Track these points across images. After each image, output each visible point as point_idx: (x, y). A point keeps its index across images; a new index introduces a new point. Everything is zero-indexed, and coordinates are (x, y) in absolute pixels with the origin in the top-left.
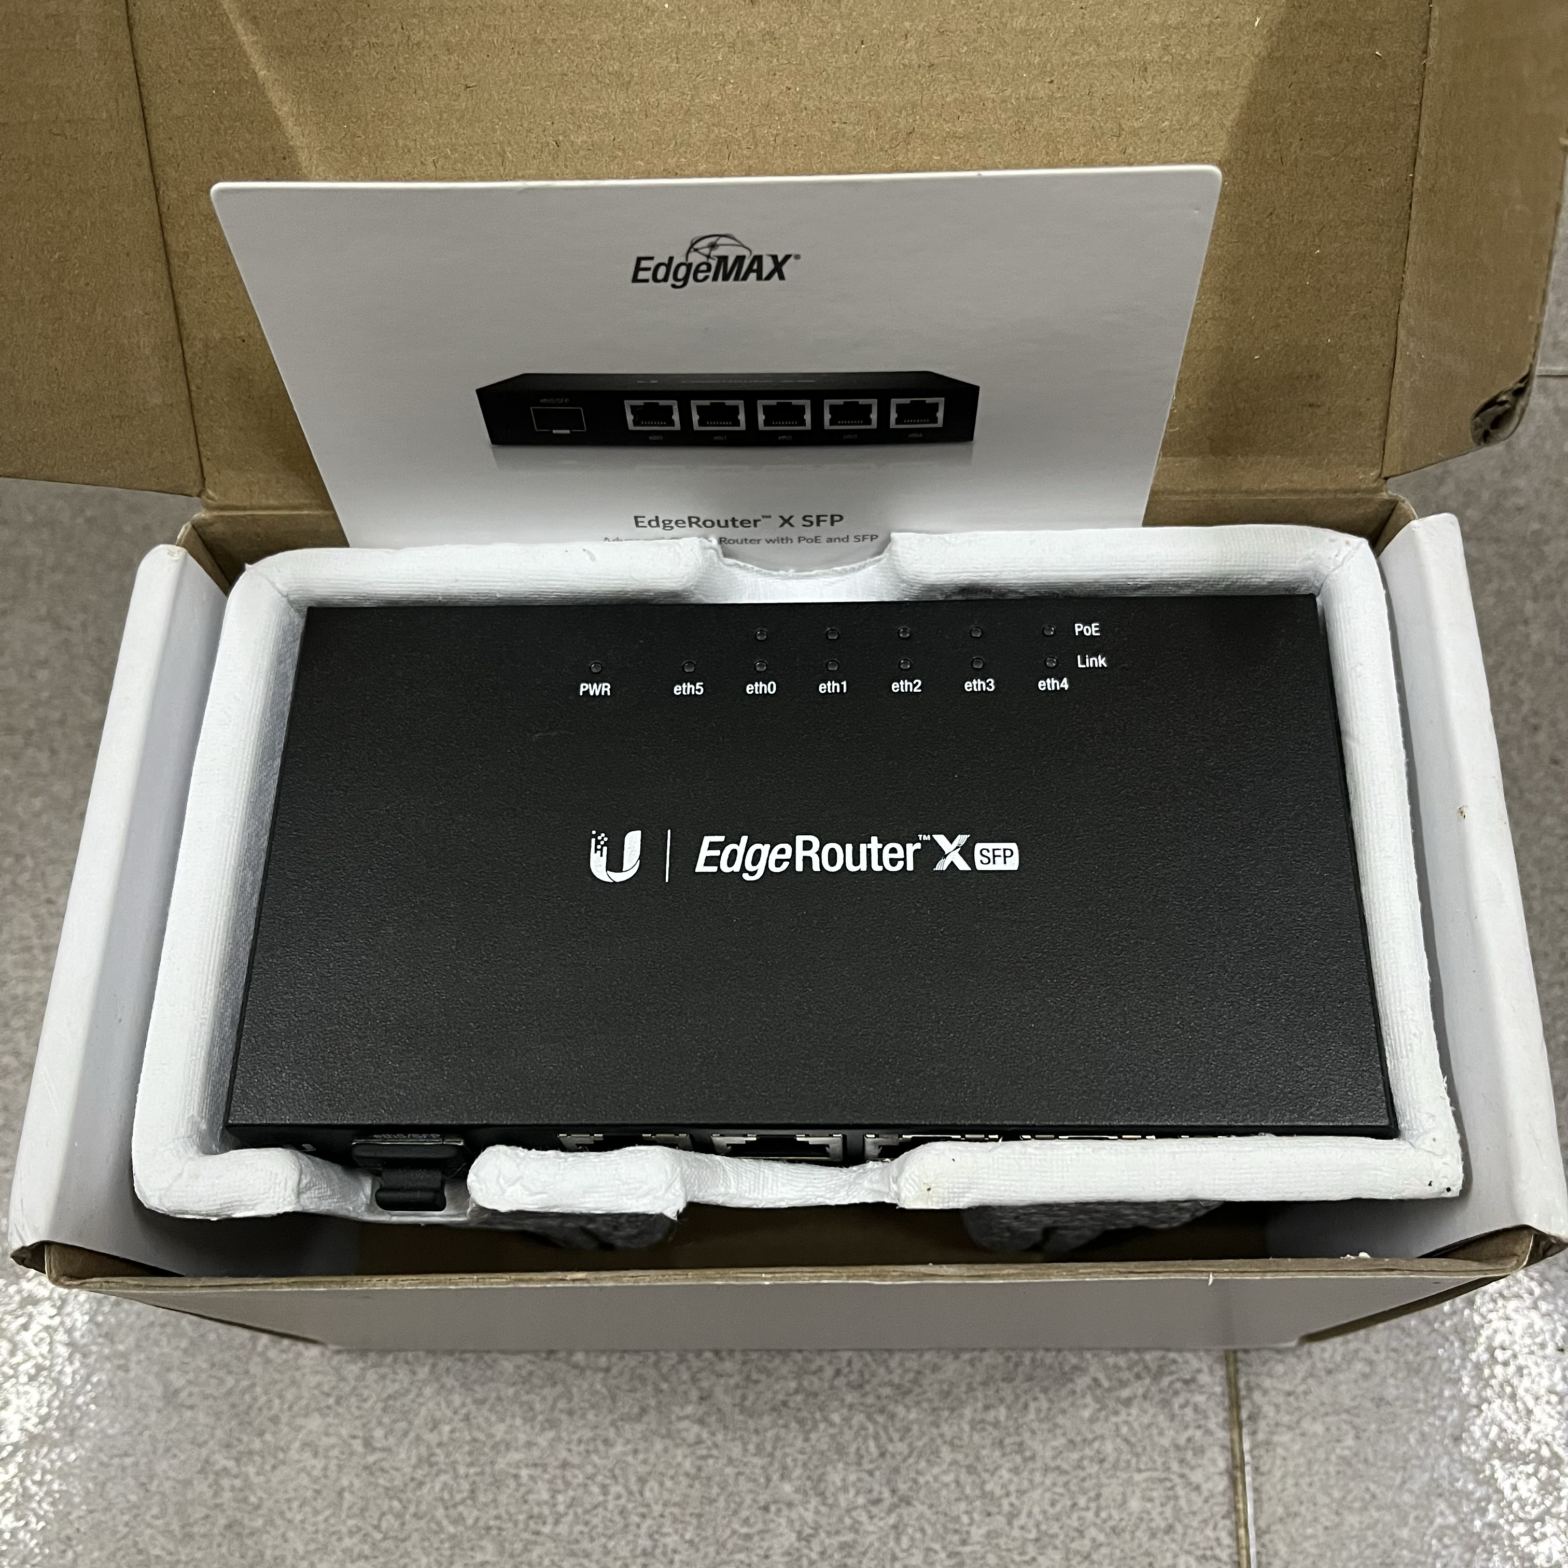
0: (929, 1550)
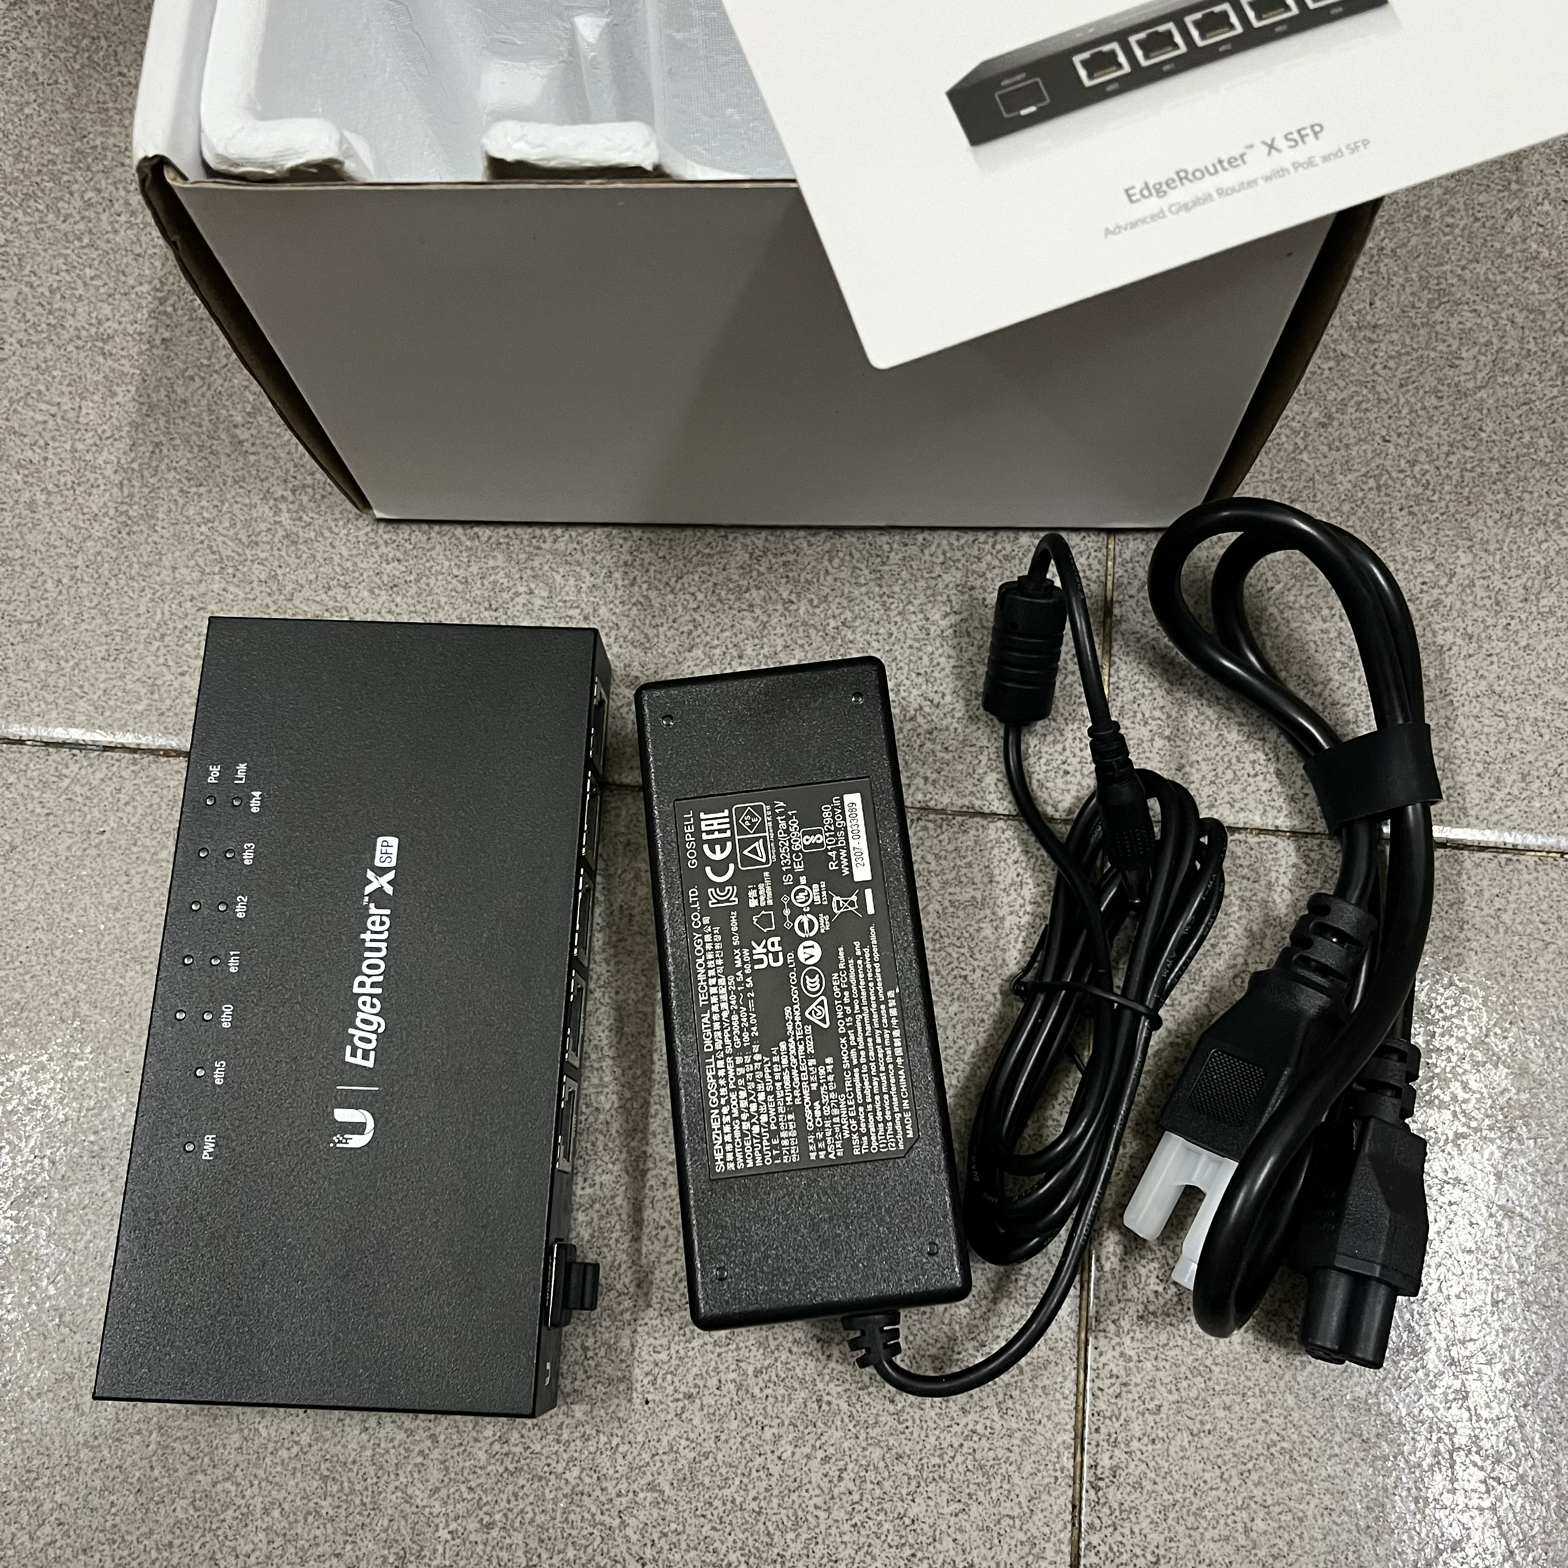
0: (855, 568)
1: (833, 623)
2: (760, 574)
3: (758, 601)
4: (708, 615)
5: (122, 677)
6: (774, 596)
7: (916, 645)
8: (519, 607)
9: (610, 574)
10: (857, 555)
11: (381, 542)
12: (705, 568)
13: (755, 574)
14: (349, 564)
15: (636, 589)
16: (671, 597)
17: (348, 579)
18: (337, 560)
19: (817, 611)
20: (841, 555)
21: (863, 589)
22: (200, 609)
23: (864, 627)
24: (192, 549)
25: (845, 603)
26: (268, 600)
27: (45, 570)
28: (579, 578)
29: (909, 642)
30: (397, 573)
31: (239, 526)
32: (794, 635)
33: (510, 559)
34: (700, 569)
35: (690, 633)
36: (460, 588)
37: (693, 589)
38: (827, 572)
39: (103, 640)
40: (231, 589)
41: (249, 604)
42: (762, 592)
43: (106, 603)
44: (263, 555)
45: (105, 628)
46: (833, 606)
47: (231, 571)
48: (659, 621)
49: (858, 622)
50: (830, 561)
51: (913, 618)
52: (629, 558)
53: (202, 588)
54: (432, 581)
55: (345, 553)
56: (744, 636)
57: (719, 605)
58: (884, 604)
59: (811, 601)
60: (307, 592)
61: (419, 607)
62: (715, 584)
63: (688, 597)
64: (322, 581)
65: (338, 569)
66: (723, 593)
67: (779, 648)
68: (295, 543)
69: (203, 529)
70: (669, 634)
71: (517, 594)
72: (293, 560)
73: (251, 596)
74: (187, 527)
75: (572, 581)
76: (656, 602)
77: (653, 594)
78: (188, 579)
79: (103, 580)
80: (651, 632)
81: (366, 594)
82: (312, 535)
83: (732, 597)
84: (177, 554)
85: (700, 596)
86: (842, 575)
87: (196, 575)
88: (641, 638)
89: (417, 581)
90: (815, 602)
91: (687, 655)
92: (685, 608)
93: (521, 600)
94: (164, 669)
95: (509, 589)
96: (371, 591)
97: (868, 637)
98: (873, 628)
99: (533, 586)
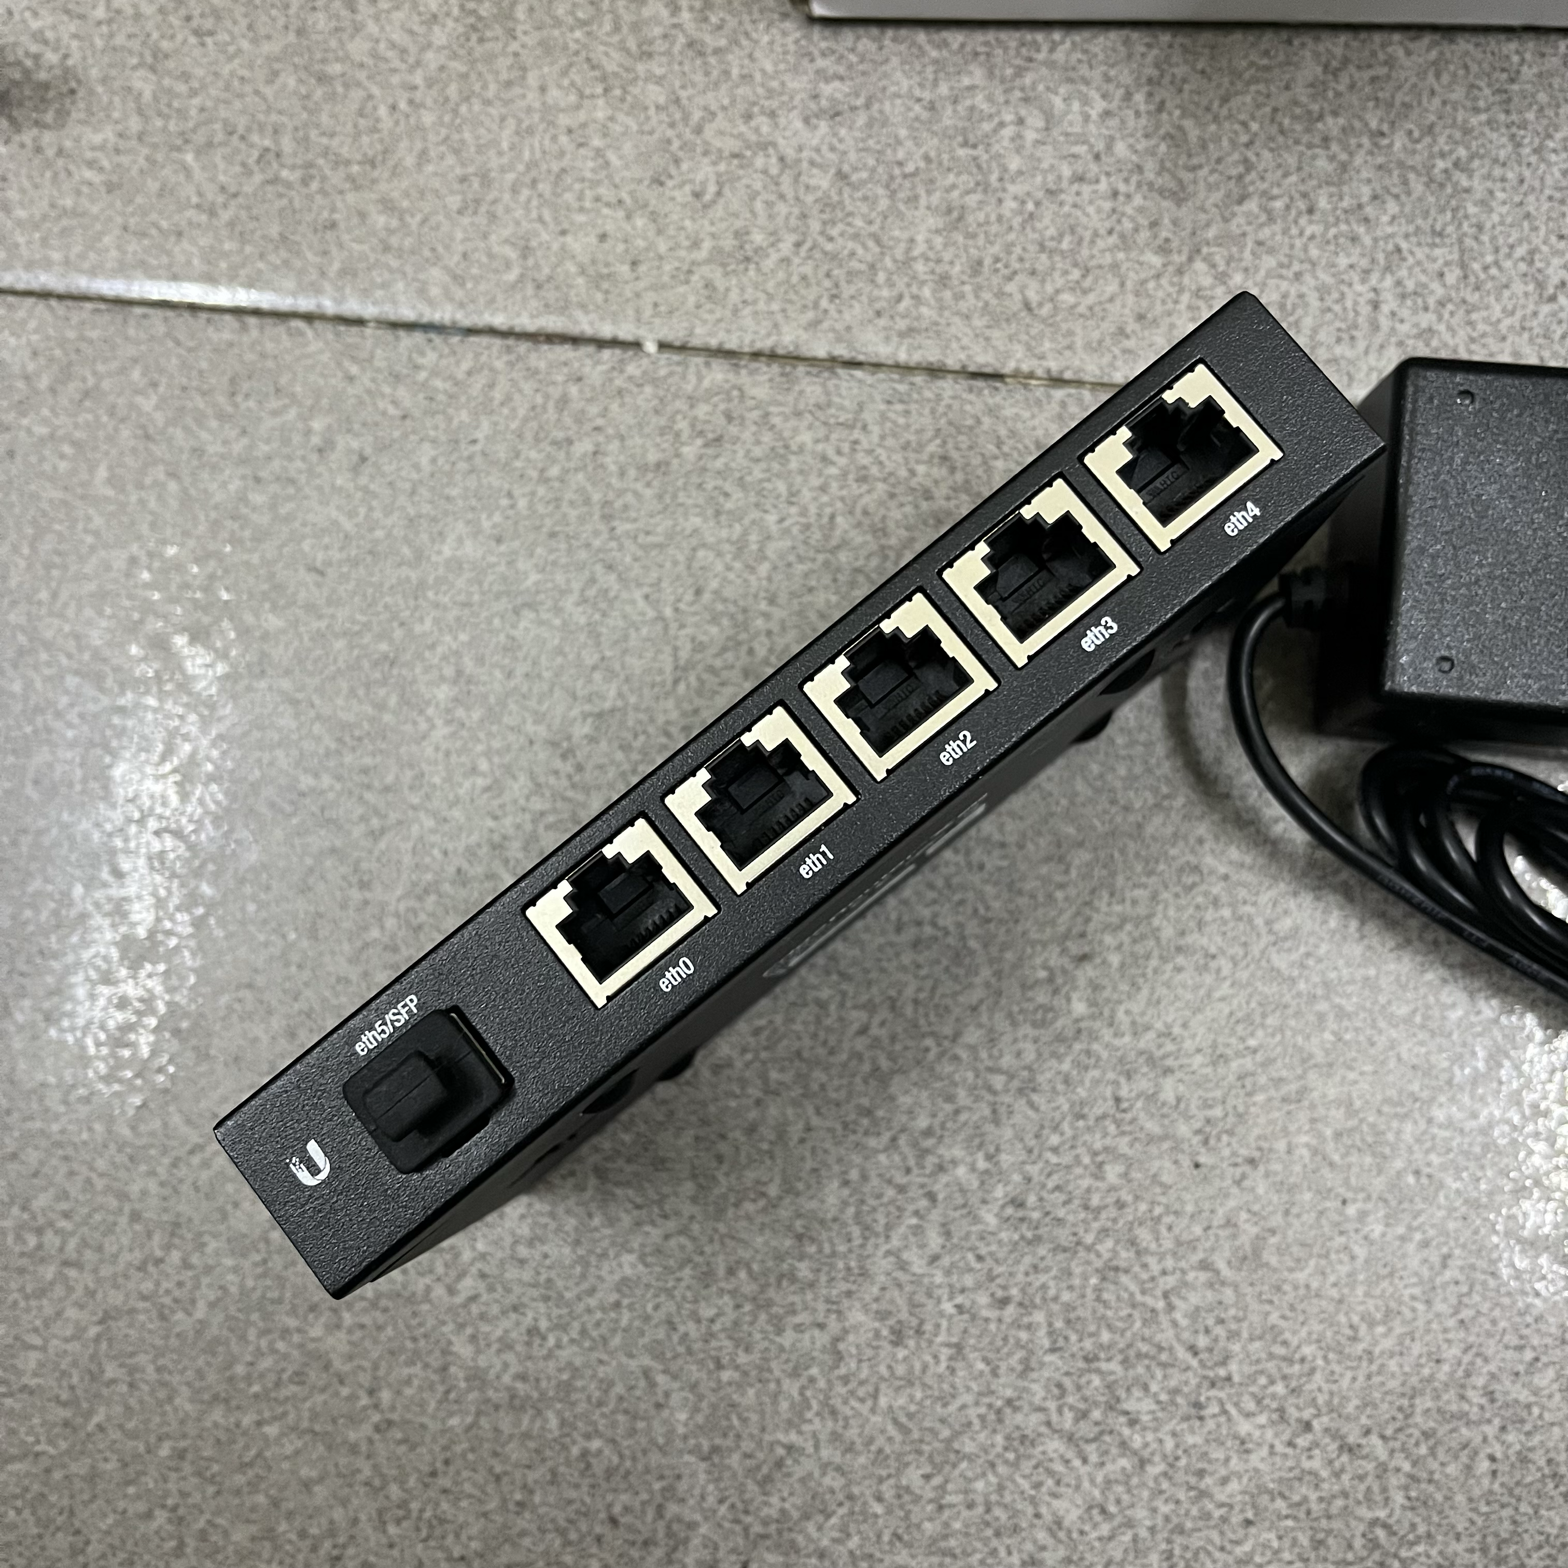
1: (1441, 164)
2: (1338, 94)
3: (1335, 132)
4: (1266, 154)
5: (485, 236)
6: (1357, 124)
7: (1558, 195)
8: (1006, 143)
9: (1128, 96)
10: (1474, 68)
11: (816, 53)
12: (1261, 87)
13: (1330, 94)
14: (775, 84)
15: (1164, 116)
16: (1213, 128)
17: (774, 104)
18: (758, 77)
19: (1419, 147)
20: (1452, 68)
21: (1483, 117)
22: (581, 145)
23: (1484, 171)
24: (563, 62)
25: (1458, 135)
26: (670, 133)
27: (376, 91)
28: (1086, 101)
29: (1548, 192)
30: (838, 96)
31: (625, 30)
32: (1387, 182)
33: (991, 74)
34: (1253, 88)
35: (1240, 177)
36: (925, 115)
37: (1243, 117)
38: (1433, 93)
39: (456, 186)
40: (621, 117)
41: (646, 138)
42: (1341, 121)
43: (456, 137)
44: (659, 71)
45: (459, 171)
46: (1442, 140)
47: (617, 92)
48: (1195, 161)
49: (1476, 163)
50: (1438, 76)
51: (1553, 158)
52: (1155, 73)
53: (582, 116)
54: (887, 106)
55: (769, 68)
56: (1314, 182)
57: (1281, 139)
58: (1513, 137)
59: (1410, 133)
60: (721, 122)
61: (871, 142)
62: (1275, 110)
63: (1237, 127)
64: (741, 107)
65: (760, 91)
66: (1286, 122)
67: (1365, 199)
68: (701, 54)
69: (578, 34)
70: (1212, 179)
71: (1002, 125)
72: (699, 78)
73: (646, 128)
74: (556, 33)
75: (1076, 106)
76: (1193, 134)
77: (1188, 124)
78: (563, 104)
79: (451, 105)
80: (1186, 176)
81: (798, 124)
82: (723, 42)
83: (1298, 127)
84: (546, 70)
85: (1254, 126)
86: (1454, 96)
87: (573, 98)
88: (1172, 185)
89: (868, 106)
90: (1416, 134)
91: (1236, 208)
92: (1233, 142)
93: (1008, 132)
94: (538, 226)
95: (991, 116)
96: (806, 121)
97: (1489, 184)
98: (1498, 172)
99: (1023, 112)
